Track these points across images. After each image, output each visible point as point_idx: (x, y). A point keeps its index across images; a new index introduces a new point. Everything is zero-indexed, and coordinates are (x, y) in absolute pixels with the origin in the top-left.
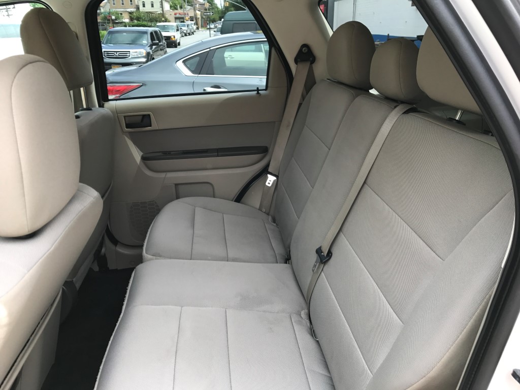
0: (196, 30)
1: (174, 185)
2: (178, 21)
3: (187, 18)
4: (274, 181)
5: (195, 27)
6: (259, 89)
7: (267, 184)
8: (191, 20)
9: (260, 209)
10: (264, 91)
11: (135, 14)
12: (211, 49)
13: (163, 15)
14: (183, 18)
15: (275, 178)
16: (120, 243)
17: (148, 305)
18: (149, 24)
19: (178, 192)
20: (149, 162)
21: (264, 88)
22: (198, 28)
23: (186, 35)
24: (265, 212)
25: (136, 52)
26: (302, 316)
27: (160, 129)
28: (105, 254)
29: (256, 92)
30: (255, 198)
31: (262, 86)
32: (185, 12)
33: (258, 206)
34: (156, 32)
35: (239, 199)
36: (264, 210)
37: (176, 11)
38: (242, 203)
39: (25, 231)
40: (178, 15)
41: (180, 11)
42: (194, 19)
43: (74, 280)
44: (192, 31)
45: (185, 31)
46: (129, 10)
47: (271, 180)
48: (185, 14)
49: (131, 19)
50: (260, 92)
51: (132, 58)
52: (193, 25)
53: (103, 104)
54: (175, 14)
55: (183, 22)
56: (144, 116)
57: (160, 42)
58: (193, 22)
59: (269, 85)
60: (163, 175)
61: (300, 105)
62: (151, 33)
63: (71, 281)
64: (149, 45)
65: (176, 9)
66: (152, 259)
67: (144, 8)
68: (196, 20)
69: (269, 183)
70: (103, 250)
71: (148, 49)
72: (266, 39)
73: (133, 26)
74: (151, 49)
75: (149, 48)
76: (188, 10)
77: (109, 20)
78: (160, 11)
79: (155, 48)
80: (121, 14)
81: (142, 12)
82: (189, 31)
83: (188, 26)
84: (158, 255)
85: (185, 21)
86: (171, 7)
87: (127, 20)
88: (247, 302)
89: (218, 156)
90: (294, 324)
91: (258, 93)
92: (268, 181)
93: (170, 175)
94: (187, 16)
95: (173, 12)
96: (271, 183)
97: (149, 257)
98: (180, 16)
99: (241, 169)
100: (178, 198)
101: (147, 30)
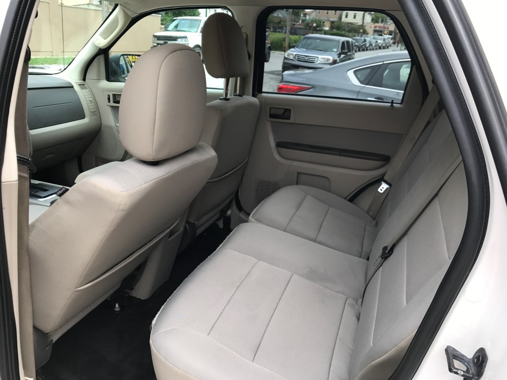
0: (392, 45)
1: (297, 173)
2: (376, 33)
3: (386, 32)
4: (387, 188)
5: (392, 42)
6: (394, 102)
7: (379, 190)
8: (389, 35)
9: (368, 212)
10: (399, 105)
11: (336, 23)
12: (384, 63)
13: (362, 26)
14: (381, 31)
15: (388, 187)
16: (245, 211)
17: (235, 250)
18: (347, 34)
19: (298, 179)
20: (281, 149)
21: (400, 102)
22: (394, 43)
23: (380, 48)
24: (371, 216)
25: (324, 59)
26: (358, 302)
27: (297, 122)
28: (230, 216)
29: (390, 104)
30: (366, 201)
31: (398, 99)
32: (386, 26)
33: (366, 209)
34: (348, 42)
35: (352, 199)
36: (371, 214)
37: (376, 24)
38: (354, 204)
39: (150, 158)
40: (377, 28)
41: (380, 24)
42: (393, 34)
43: (196, 223)
44: (388, 45)
45: (380, 45)
46: (332, 19)
47: (384, 187)
48: (385, 28)
49: (332, 28)
50: (394, 104)
51: (319, 63)
52: (389, 40)
53: (257, 95)
54: (375, 27)
55: (381, 35)
56: (286, 110)
57: (349, 51)
58: (391, 36)
59: (405, 100)
60: (289, 162)
61: (429, 123)
62: (343, 43)
63: (192, 223)
64: (338, 53)
65: (377, 22)
66: (254, 222)
67: (346, 19)
68: (395, 34)
69: (381, 190)
70: (229, 212)
71: (336, 58)
72: (410, 60)
73: (332, 34)
74: (339, 57)
75: (337, 56)
76: (389, 25)
77: (310, 27)
78: (360, 23)
79: (344, 57)
80: (324, 22)
81: (343, 22)
82: (384, 45)
83: (384, 40)
84: (259, 221)
85: (383, 34)
86: (373, 20)
87: (327, 28)
88: (312, 275)
89: (340, 155)
90: (346, 304)
91: (392, 105)
92: (381, 188)
93: (296, 163)
94: (386, 29)
95: (373, 25)
96: (383, 190)
97: (253, 220)
98: (379, 29)
99: (361, 171)
100: (297, 184)
101: (340, 39)
